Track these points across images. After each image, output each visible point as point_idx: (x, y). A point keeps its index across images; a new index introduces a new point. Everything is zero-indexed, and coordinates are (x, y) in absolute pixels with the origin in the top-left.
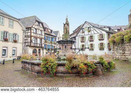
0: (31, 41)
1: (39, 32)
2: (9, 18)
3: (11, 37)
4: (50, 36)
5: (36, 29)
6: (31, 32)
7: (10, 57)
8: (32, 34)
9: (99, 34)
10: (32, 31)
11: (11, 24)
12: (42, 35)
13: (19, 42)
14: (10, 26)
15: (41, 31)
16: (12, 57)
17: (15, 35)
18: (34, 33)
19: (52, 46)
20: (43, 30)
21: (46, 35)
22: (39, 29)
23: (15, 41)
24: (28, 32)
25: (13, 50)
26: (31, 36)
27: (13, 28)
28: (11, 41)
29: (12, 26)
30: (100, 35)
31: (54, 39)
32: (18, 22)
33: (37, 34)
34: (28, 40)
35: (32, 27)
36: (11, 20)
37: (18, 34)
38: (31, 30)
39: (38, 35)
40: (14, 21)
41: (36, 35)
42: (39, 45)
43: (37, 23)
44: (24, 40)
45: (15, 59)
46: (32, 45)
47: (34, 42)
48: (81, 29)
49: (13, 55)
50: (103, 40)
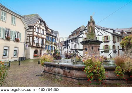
0: (33, 41)
1: (41, 32)
2: (12, 14)
3: (13, 35)
4: (51, 37)
5: (38, 28)
6: (33, 31)
7: (12, 58)
8: (35, 34)
9: (103, 36)
10: (35, 30)
11: (14, 20)
12: (44, 35)
13: (21, 41)
14: (13, 23)
15: (43, 30)
16: (14, 58)
17: (17, 33)
18: (36, 32)
19: (53, 47)
20: (45, 29)
21: (47, 35)
22: (41, 29)
23: (17, 41)
24: (30, 31)
25: (15, 50)
26: (33, 36)
27: (16, 26)
28: (13, 39)
29: (14, 24)
30: (105, 37)
31: (55, 40)
32: (21, 19)
33: (39, 33)
34: (29, 39)
35: (35, 25)
36: (14, 17)
37: (20, 33)
38: (33, 29)
39: (40, 35)
40: (17, 18)
41: (38, 35)
42: (40, 45)
43: (40, 21)
44: (26, 39)
45: (17, 60)
46: (34, 45)
47: (36, 42)
48: (84, 30)
49: (14, 56)
50: (108, 42)
